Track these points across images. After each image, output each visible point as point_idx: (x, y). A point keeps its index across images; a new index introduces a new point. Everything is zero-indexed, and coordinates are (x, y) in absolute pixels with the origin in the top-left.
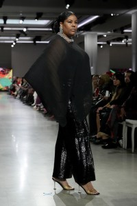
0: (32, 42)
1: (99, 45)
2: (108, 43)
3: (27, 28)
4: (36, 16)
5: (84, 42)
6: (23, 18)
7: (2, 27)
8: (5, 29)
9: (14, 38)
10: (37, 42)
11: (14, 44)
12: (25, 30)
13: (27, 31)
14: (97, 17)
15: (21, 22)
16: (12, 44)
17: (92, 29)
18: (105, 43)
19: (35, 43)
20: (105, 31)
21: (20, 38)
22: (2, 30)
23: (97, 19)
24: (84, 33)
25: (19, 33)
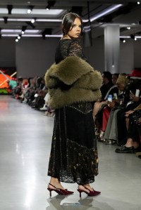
0: (41, 36)
1: (122, 40)
2: (133, 37)
3: (35, 18)
4: (47, 5)
5: (103, 36)
6: (31, 7)
7: (6, 18)
8: (8, 20)
9: (20, 31)
10: (46, 36)
11: (19, 38)
12: (33, 21)
13: (36, 22)
14: (120, 5)
15: (29, 11)
16: (17, 38)
17: (113, 20)
18: (129, 37)
19: (44, 37)
20: (129, 22)
21: (27, 31)
22: (6, 21)
23: (120, 8)
24: (104, 25)
25: (26, 25)
